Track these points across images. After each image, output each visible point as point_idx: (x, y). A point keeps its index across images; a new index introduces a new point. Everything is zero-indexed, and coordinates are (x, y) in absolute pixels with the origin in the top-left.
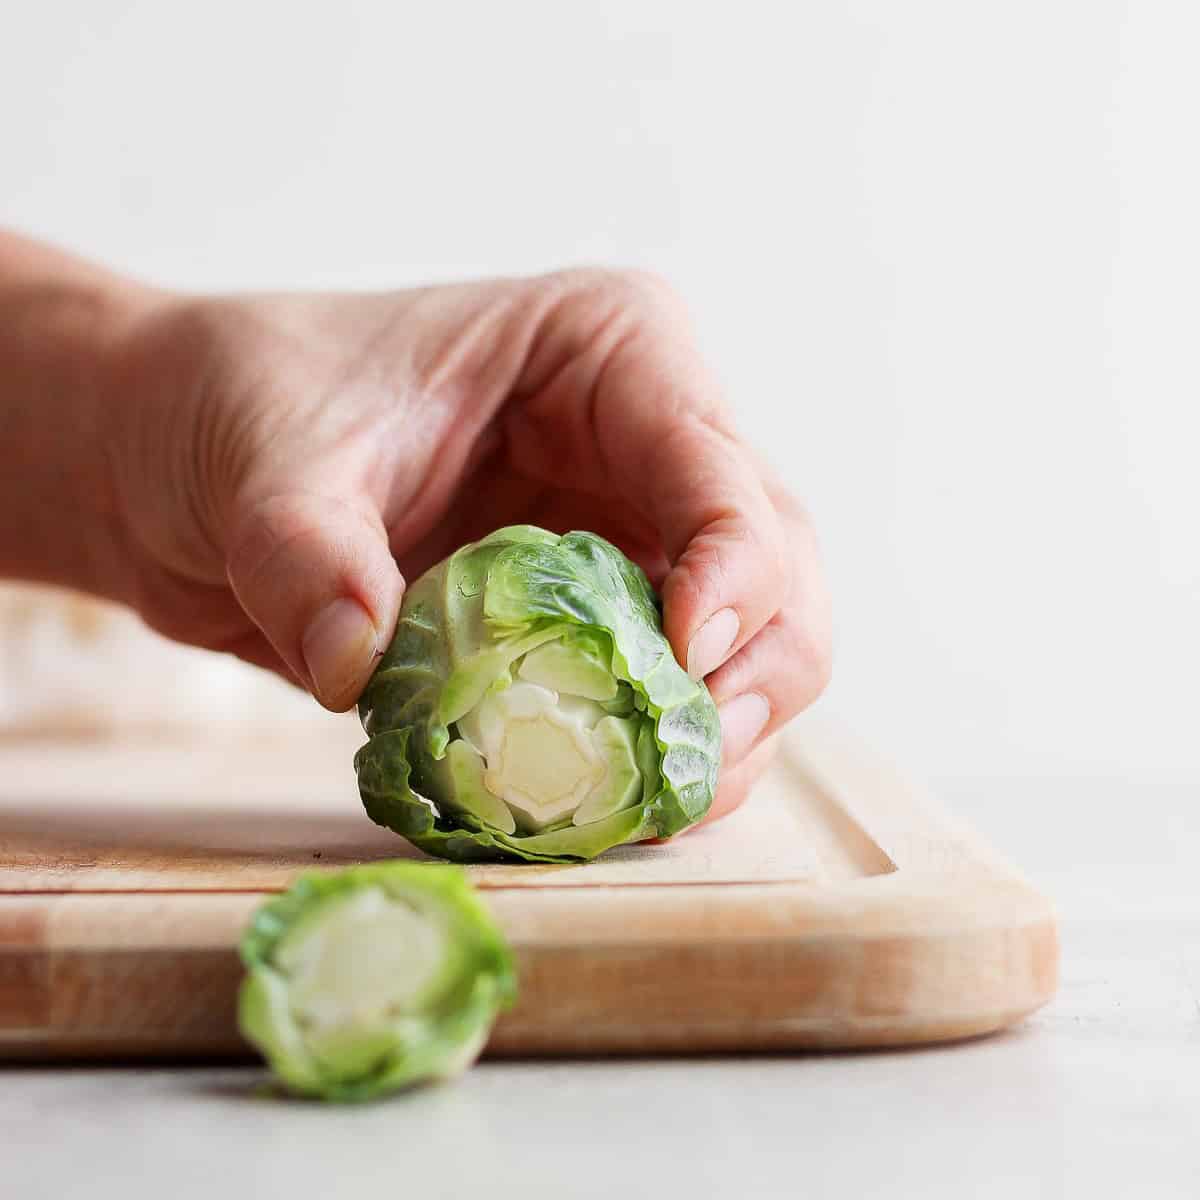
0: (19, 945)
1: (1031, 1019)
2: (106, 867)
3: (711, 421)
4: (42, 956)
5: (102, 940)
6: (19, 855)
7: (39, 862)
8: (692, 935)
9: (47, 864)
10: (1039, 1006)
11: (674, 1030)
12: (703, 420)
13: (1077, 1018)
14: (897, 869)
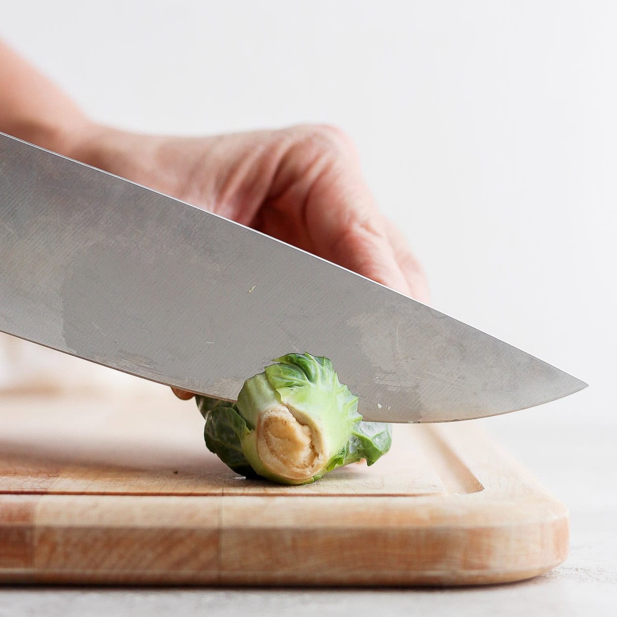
0: (18, 523)
1: (553, 570)
3: (366, 227)
4: (32, 528)
5: (63, 521)
6: (19, 468)
7: (28, 474)
8: (376, 525)
9: (32, 475)
10: (558, 564)
12: (362, 226)
14: (483, 488)
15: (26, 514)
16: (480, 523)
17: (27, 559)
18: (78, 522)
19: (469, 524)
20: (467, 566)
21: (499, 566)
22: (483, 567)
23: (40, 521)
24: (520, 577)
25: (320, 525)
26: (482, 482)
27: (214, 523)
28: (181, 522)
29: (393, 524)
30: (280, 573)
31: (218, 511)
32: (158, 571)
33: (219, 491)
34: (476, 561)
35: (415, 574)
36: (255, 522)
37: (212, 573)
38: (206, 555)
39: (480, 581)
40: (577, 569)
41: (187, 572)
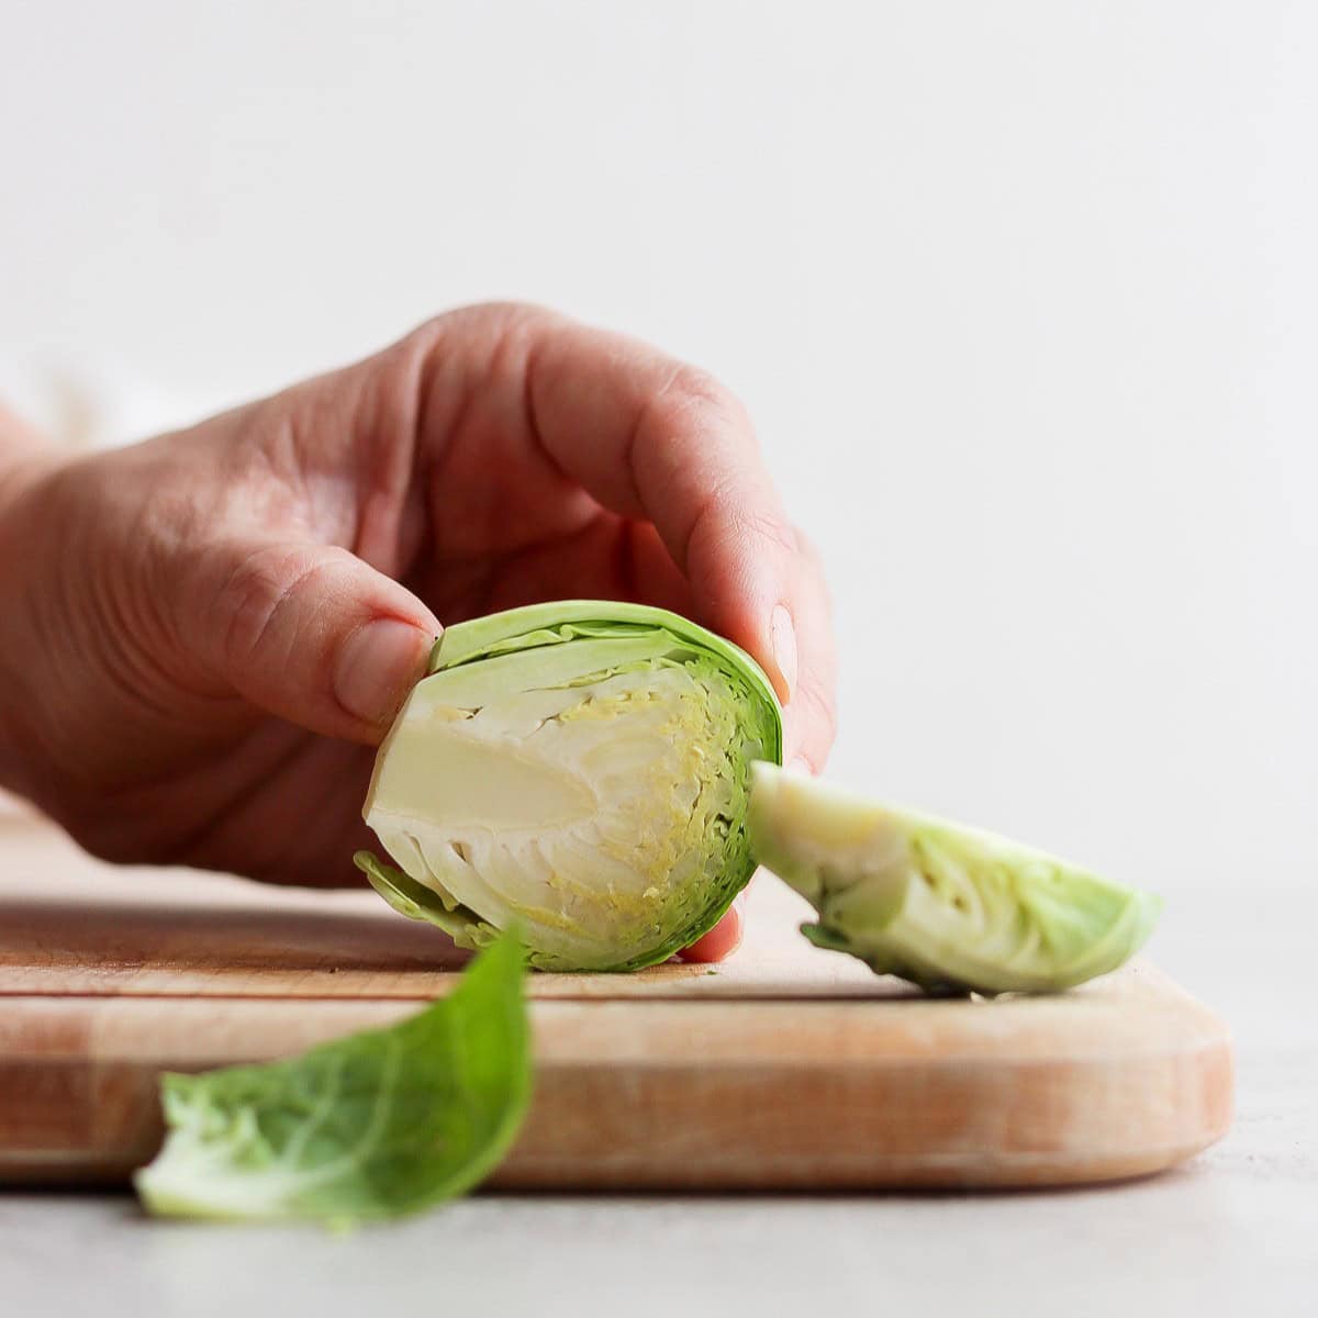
0: (58, 1054)
1: (1199, 1158)
2: (157, 968)
4: (85, 1066)
10: (1211, 1144)
11: (799, 1164)
13: (1251, 1158)
16: (1044, 1051)
19: (1017, 1055)
20: (1015, 1143)
21: (1085, 1143)
22: (1047, 1147)
23: (105, 1050)
34: (1035, 1134)
35: (904, 1162)
39: (1045, 1176)
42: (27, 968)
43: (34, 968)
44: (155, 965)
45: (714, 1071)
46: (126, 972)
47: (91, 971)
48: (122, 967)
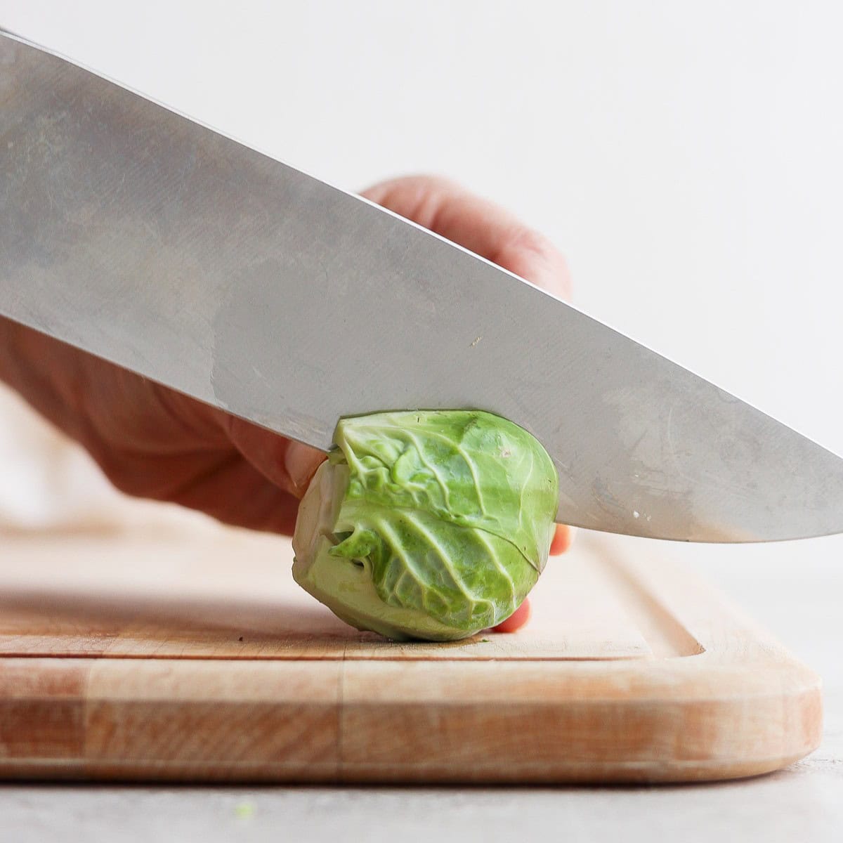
0: (63, 696)
1: (800, 762)
4: (81, 703)
5: (125, 694)
6: (63, 625)
8: (557, 698)
9: (82, 634)
10: (808, 753)
11: (542, 767)
14: (705, 651)
15: (73, 684)
16: (701, 695)
17: (76, 745)
18: (145, 694)
19: (684, 697)
20: (683, 755)
21: (725, 755)
22: (703, 757)
23: (93, 693)
24: (755, 771)
25: (478, 698)
26: (702, 641)
27: (332, 696)
28: (286, 695)
29: (579, 697)
30: (423, 765)
31: (338, 680)
32: (254, 762)
33: (339, 654)
34: (694, 748)
35: (609, 766)
36: (389, 695)
37: (330, 766)
38: (322, 740)
39: (700, 775)
40: (834, 761)
41: (294, 764)
42: (44, 637)
43: (48, 637)
44: (125, 634)
45: (487, 706)
46: (107, 640)
47: (84, 639)
48: (105, 636)
